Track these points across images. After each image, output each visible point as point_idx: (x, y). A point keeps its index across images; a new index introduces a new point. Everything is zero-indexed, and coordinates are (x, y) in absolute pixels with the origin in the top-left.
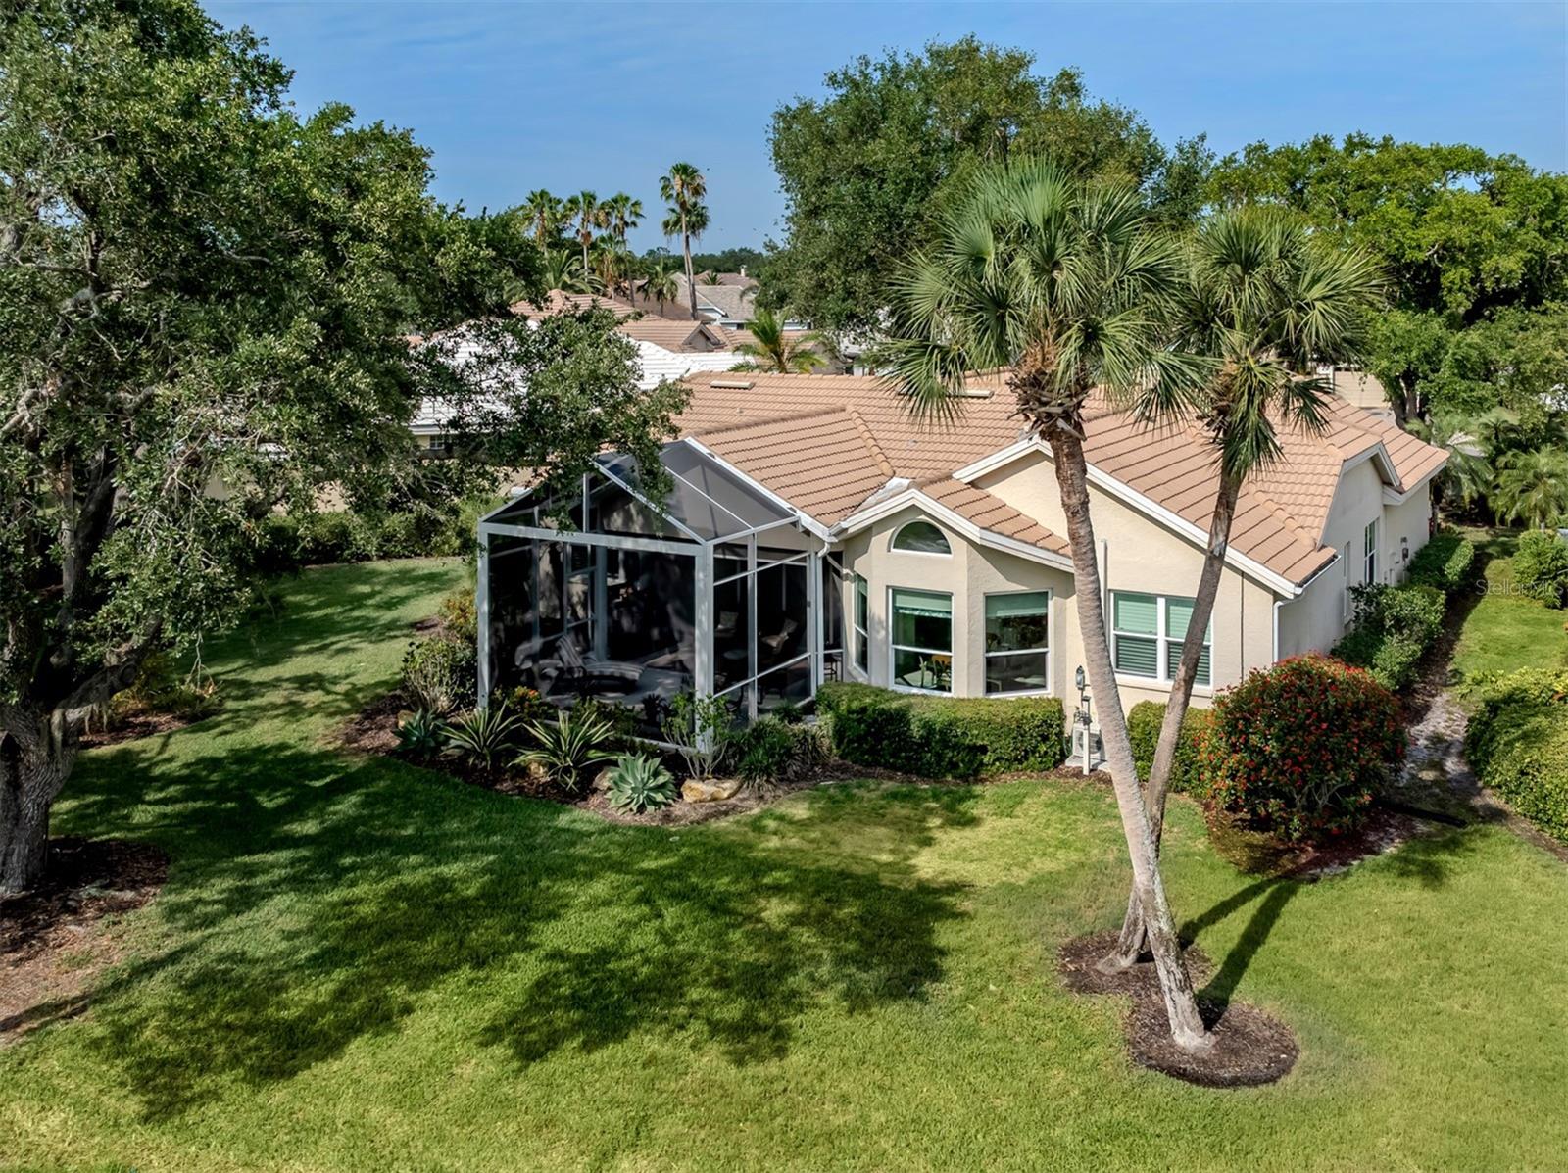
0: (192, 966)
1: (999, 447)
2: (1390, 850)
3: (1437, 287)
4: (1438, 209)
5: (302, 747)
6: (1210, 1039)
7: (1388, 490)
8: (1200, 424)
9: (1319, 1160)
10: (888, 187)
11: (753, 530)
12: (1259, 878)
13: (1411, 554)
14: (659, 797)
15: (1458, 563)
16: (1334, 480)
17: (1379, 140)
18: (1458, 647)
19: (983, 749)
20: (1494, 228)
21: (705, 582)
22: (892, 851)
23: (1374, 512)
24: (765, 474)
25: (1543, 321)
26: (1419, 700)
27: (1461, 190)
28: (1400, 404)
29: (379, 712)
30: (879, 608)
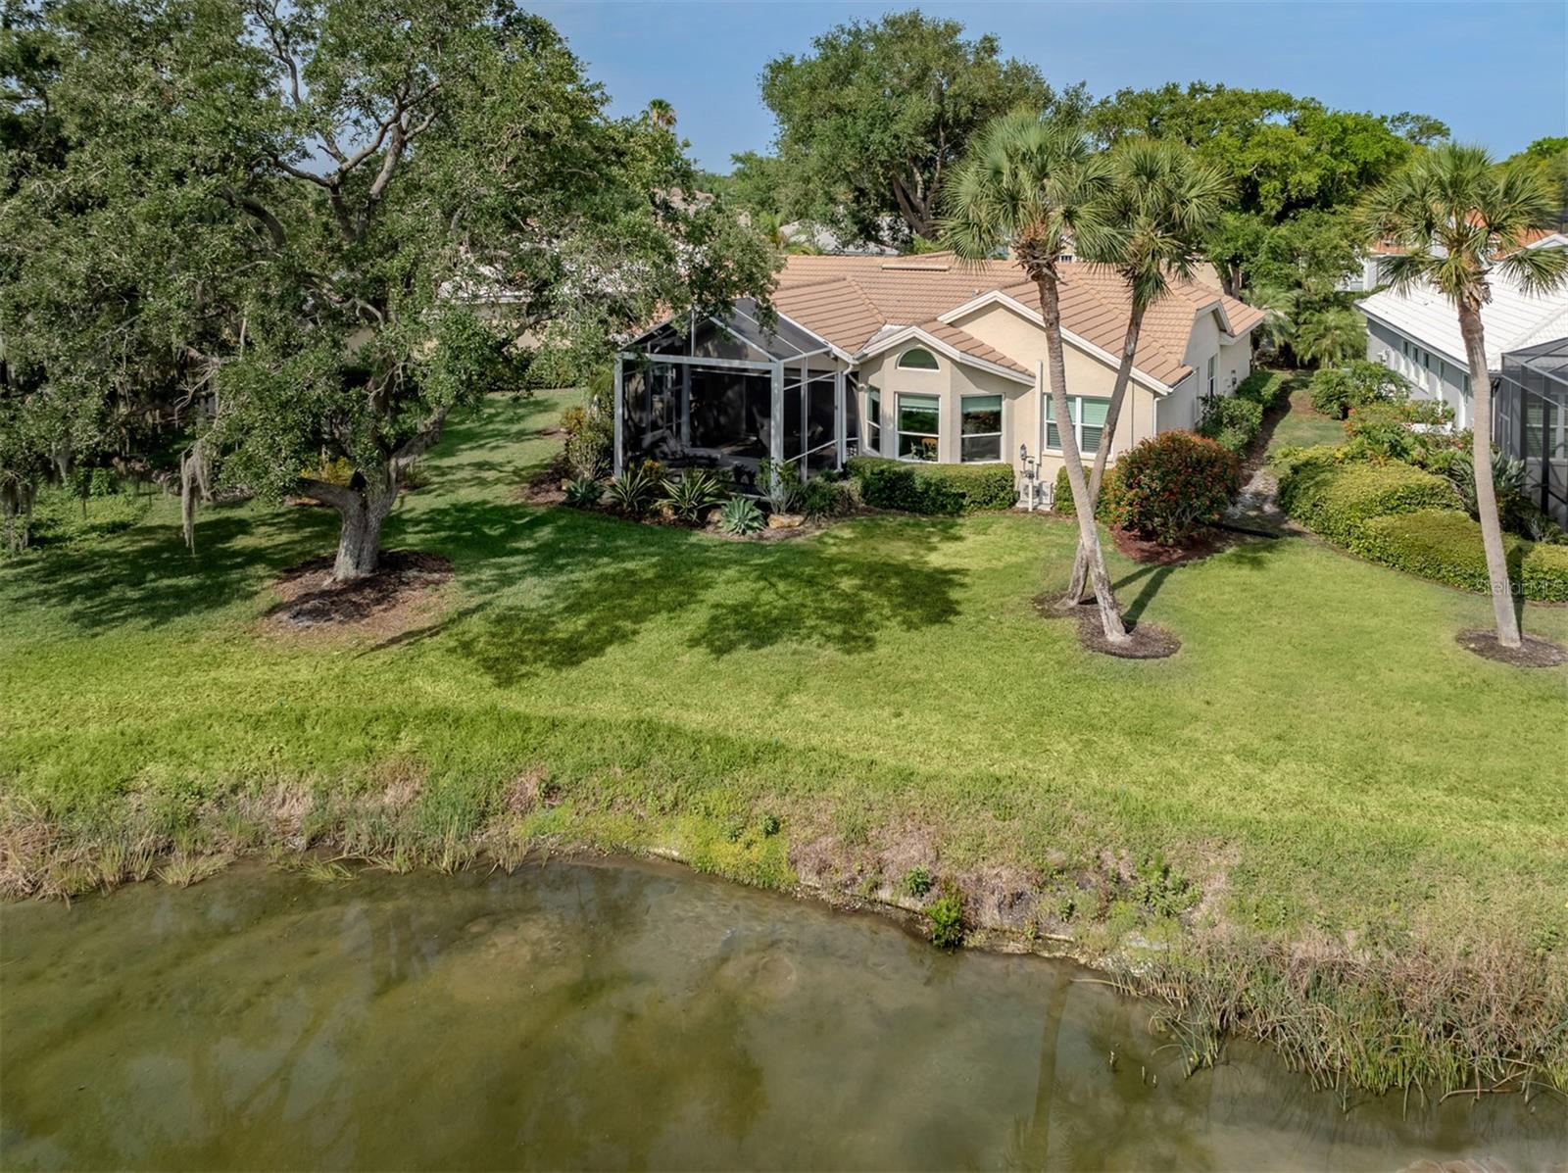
0: (493, 613)
1: (969, 299)
2: (1230, 551)
3: (1258, 195)
4: (1257, 138)
5: (499, 502)
6: (1129, 638)
7: (1224, 335)
8: (1119, 275)
9: (1197, 689)
10: (861, 122)
11: (805, 355)
12: (1149, 565)
13: (1238, 383)
14: (755, 524)
15: (1270, 389)
16: (1191, 323)
17: (1214, 87)
18: (1271, 443)
19: (963, 496)
20: (1297, 151)
21: (778, 389)
22: (912, 554)
23: (1215, 350)
24: (806, 320)
25: (1333, 219)
26: (1246, 472)
27: (1275, 124)
28: (1228, 282)
29: (542, 482)
30: (889, 409)
